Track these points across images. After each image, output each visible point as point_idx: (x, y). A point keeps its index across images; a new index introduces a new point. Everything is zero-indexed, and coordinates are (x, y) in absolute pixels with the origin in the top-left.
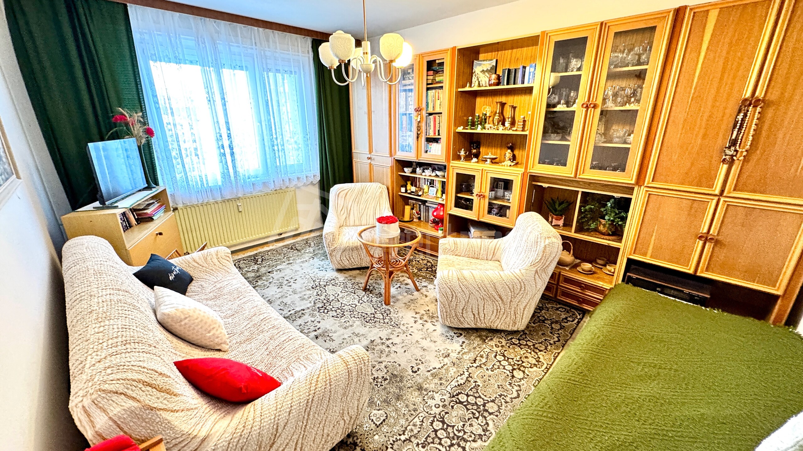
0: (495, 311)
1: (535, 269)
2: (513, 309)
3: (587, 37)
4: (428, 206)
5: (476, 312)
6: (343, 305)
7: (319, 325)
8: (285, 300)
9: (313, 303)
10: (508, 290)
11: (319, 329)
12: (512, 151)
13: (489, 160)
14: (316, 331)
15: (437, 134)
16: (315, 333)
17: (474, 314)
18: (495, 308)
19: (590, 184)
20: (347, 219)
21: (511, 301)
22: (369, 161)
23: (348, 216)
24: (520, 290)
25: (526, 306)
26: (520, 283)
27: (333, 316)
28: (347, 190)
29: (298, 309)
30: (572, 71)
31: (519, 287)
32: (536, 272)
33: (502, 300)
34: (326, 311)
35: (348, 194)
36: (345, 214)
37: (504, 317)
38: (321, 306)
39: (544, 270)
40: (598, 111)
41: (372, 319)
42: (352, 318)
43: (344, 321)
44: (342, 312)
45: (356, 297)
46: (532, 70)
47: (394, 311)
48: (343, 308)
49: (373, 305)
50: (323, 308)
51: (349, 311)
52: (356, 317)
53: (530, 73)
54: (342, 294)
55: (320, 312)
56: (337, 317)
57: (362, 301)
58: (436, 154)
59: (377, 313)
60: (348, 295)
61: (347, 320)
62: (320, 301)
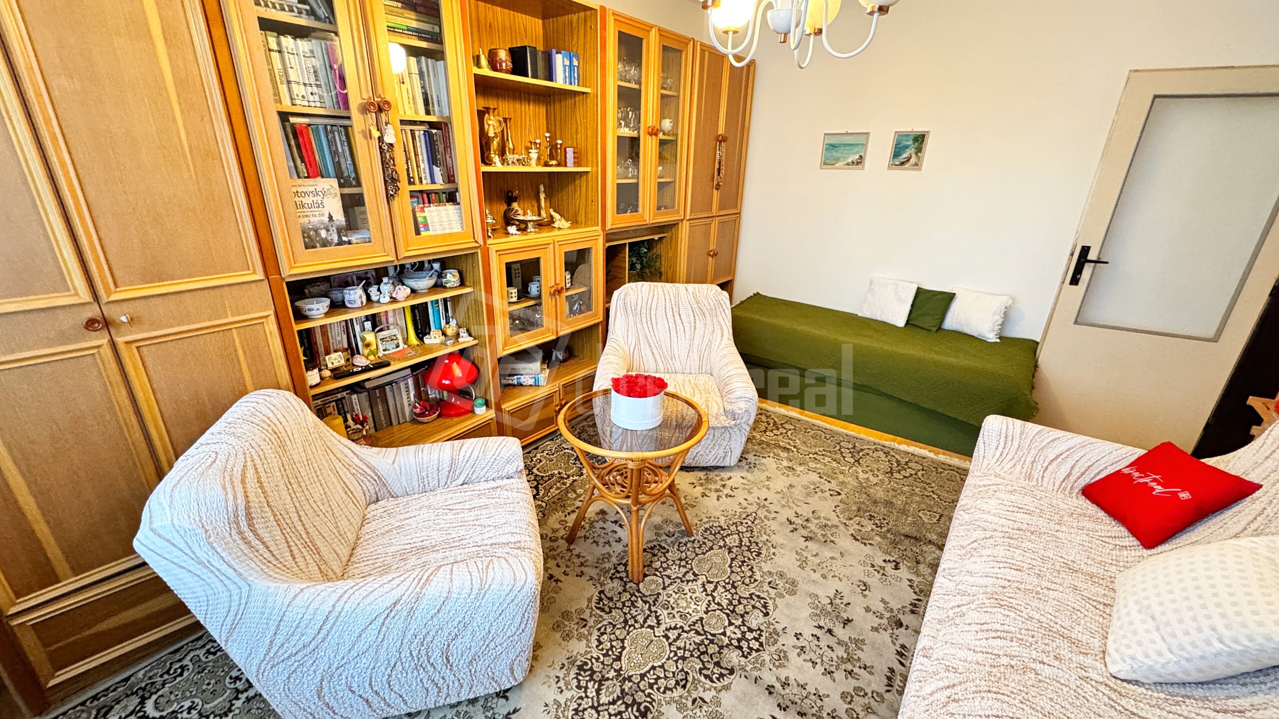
3: (642, 39)
11: (820, 627)
14: (830, 631)
16: (839, 630)
42: (755, 580)
43: (771, 591)
44: (740, 603)
45: (670, 590)
46: (567, 63)
47: (707, 522)
48: (725, 603)
49: (697, 555)
50: (744, 644)
51: (733, 591)
52: (749, 574)
53: (564, 66)
54: (667, 622)
55: (761, 644)
56: (765, 606)
57: (684, 576)
58: (447, 231)
59: (725, 546)
60: (666, 606)
61: (766, 587)
62: (711, 666)
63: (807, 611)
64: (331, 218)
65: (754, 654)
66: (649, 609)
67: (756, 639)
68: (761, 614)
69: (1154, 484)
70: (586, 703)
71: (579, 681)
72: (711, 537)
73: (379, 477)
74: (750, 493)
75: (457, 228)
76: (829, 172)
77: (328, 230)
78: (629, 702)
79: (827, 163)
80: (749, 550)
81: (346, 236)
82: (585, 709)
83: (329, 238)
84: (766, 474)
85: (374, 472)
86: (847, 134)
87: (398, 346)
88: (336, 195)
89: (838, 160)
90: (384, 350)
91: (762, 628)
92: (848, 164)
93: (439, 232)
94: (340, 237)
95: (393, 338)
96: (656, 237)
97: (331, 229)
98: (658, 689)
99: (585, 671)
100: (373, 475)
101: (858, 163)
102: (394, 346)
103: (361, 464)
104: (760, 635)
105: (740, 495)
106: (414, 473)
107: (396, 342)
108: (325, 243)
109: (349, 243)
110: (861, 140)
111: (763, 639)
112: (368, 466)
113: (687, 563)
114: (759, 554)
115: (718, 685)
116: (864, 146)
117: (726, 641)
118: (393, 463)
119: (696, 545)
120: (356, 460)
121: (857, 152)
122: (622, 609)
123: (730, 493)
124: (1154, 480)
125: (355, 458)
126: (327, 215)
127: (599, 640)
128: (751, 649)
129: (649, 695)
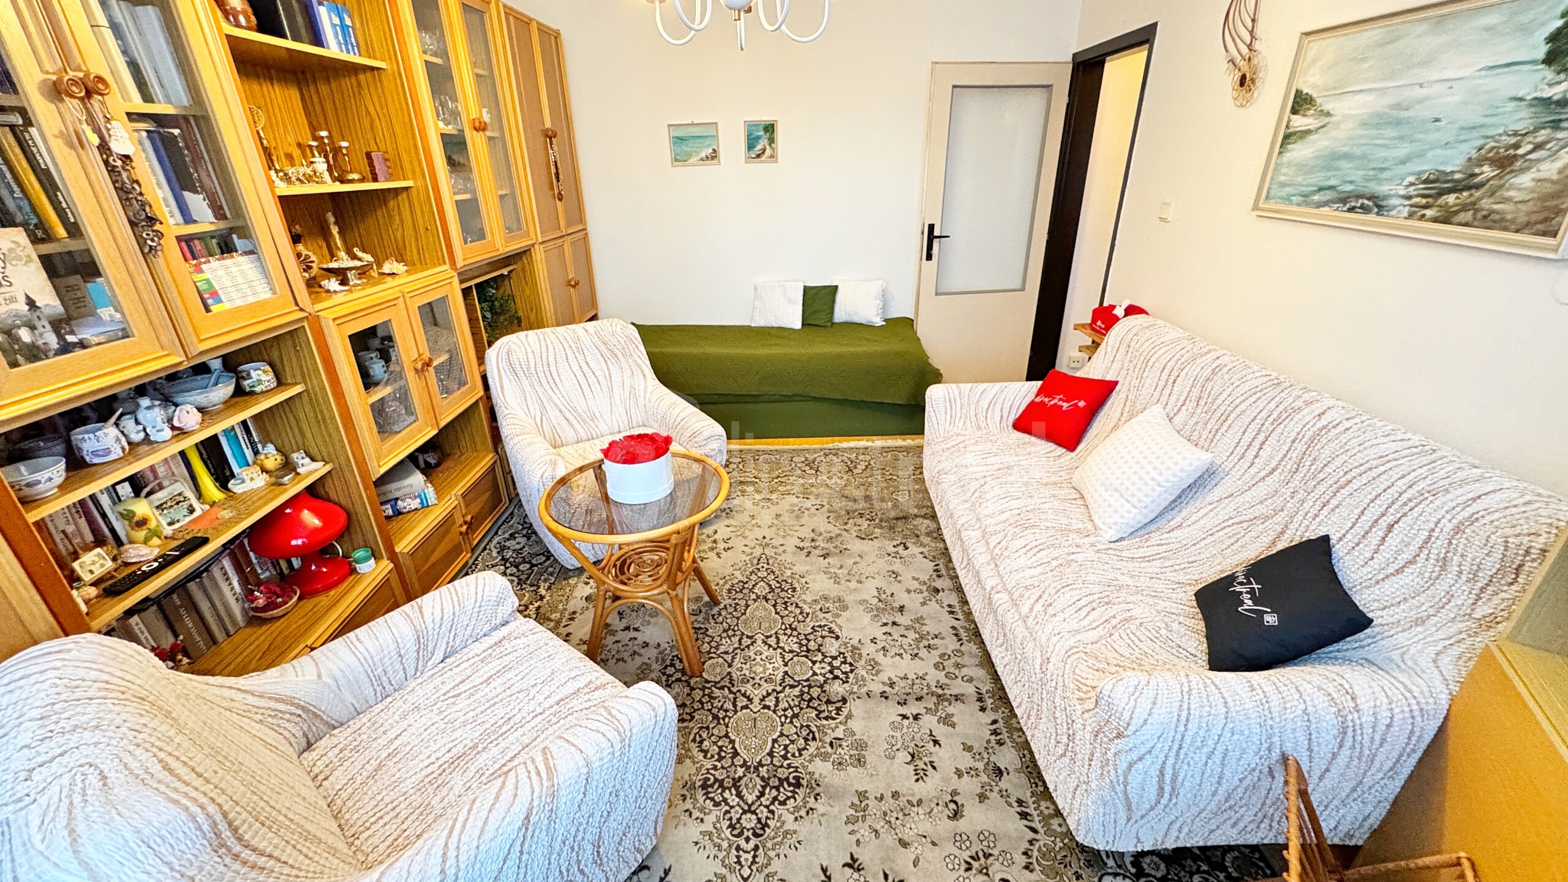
7: (879, 633)
9: (845, 711)
11: (885, 624)
14: (894, 623)
16: (899, 619)
27: (837, 638)
29: (891, 712)
34: (836, 663)
38: (837, 682)
42: (808, 614)
43: (828, 616)
44: (809, 641)
45: (737, 663)
46: (337, 21)
47: (726, 583)
48: (795, 647)
49: (738, 618)
50: (837, 672)
51: (795, 633)
52: (798, 611)
53: (334, 26)
54: (757, 694)
55: (851, 665)
56: (831, 631)
57: (740, 643)
58: (251, 300)
59: (758, 597)
60: (745, 681)
61: (821, 615)
62: (824, 707)
63: (867, 618)
64: (31, 303)
65: (851, 676)
66: (731, 692)
67: (845, 662)
68: (833, 640)
69: (1061, 403)
70: (735, 814)
71: (712, 799)
72: (740, 596)
73: (303, 708)
74: (745, 538)
75: (265, 294)
76: (681, 170)
77: (33, 328)
78: (777, 783)
79: (679, 159)
80: (783, 590)
81: (72, 333)
82: (739, 820)
83: (40, 342)
84: (746, 513)
85: (293, 704)
86: (692, 124)
87: (191, 510)
88: (29, 260)
89: (690, 155)
90: (170, 524)
91: (842, 650)
92: (702, 159)
93: (239, 303)
94: (60, 337)
95: (178, 500)
96: (505, 272)
97: (38, 324)
98: (793, 755)
99: (712, 786)
100: (293, 709)
101: (713, 158)
102: (185, 512)
103: (263, 703)
104: (845, 658)
105: (738, 543)
106: (363, 676)
107: (185, 505)
108: (35, 353)
109: (82, 345)
110: (711, 131)
111: (849, 660)
112: (277, 700)
113: (733, 630)
114: (794, 590)
115: (841, 718)
116: (715, 137)
117: (822, 679)
118: (319, 676)
119: (731, 610)
120: (251, 700)
121: (709, 146)
122: (703, 708)
123: (726, 546)
124: (1060, 400)
125: (249, 697)
126: (22, 300)
127: (702, 751)
128: (845, 673)
129: (789, 766)
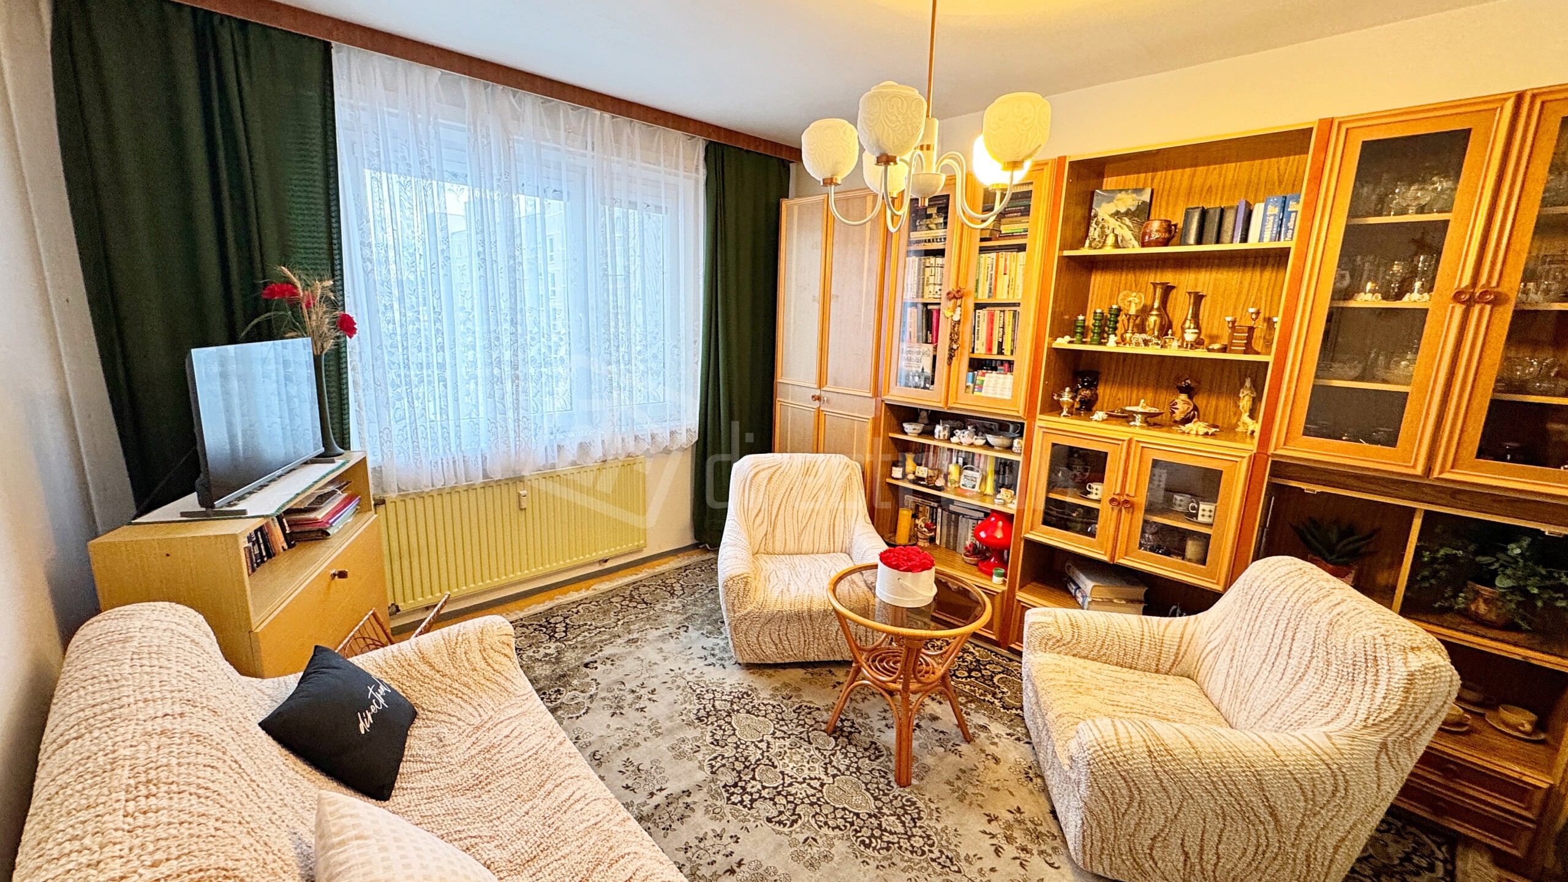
0: (1251, 850)
1: (1378, 739)
2: (1305, 846)
3: (1470, 130)
4: (958, 514)
5: (1193, 848)
6: (788, 781)
7: (739, 851)
8: (636, 756)
9: (708, 769)
10: (1298, 794)
11: (740, 864)
12: (1190, 398)
13: (1139, 417)
14: (732, 872)
15: (995, 350)
17: (1186, 854)
18: (1253, 840)
19: (1455, 493)
20: (769, 536)
21: (1302, 825)
22: (817, 404)
23: (770, 530)
24: (1334, 795)
25: (1343, 840)
26: (1335, 776)
27: (769, 820)
28: (772, 470)
29: (674, 787)
30: (1403, 211)
31: (1330, 788)
32: (1384, 746)
33: (1277, 820)
34: (747, 798)
35: (774, 478)
36: (765, 524)
37: (1276, 865)
38: (731, 782)
39: (1408, 742)
40: (1506, 314)
41: (877, 833)
42: (820, 827)
43: (802, 838)
44: (789, 802)
45: (815, 752)
46: (1275, 211)
47: (928, 807)
48: (792, 790)
49: (866, 784)
50: (738, 790)
51: (807, 801)
52: (832, 824)
53: (1266, 217)
54: (776, 745)
56: (781, 823)
57: (834, 767)
58: (997, 396)
59: (882, 813)
60: (793, 745)
61: (808, 834)
62: (724, 762)
64: (923, 369)
65: (726, 795)
66: (792, 734)
67: (742, 802)
68: (770, 816)
72: (898, 804)
75: (1007, 395)
77: (919, 378)
80: (874, 837)
81: (928, 384)
83: (919, 383)
87: (974, 487)
88: (929, 355)
91: (753, 811)
93: (990, 395)
94: (925, 383)
95: (974, 479)
97: (921, 378)
104: (745, 806)
107: (974, 483)
108: (916, 386)
109: (929, 389)
111: (739, 807)
113: (854, 773)
115: (706, 762)
117: (745, 778)
119: (883, 786)
122: (796, 718)
127: (768, 705)
128: (733, 794)
129: (712, 724)
